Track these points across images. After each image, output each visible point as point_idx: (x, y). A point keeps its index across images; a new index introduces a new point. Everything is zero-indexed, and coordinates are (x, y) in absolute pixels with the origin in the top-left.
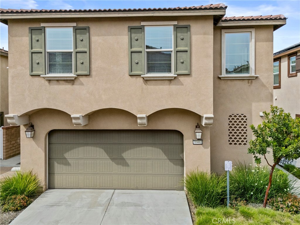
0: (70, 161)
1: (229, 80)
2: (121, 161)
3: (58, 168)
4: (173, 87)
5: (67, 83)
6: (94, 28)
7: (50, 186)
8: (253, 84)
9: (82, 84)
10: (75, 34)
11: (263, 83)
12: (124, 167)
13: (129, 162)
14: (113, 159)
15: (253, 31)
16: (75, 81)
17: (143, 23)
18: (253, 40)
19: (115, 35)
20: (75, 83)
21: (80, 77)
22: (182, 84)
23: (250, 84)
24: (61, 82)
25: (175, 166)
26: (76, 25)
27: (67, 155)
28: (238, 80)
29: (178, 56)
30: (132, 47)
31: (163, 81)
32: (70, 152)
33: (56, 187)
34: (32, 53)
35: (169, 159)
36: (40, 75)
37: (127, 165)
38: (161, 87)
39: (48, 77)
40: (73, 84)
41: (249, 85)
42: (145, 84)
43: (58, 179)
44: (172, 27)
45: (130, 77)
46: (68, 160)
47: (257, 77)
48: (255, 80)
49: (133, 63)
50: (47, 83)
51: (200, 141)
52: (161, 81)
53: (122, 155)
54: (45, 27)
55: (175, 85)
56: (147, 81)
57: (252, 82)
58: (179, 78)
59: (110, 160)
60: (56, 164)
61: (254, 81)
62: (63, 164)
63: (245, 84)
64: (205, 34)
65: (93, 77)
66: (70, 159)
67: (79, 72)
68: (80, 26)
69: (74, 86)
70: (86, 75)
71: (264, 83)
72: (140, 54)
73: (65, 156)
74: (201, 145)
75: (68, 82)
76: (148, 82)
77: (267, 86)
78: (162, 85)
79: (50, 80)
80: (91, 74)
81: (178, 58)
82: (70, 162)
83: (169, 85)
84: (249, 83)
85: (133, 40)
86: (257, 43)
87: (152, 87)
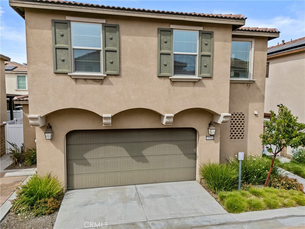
1: (232, 84)
2: (141, 158)
3: (77, 168)
4: (197, 89)
5: (95, 83)
6: (124, 27)
7: (70, 187)
8: (251, 87)
9: (111, 84)
10: (104, 31)
11: (258, 86)
12: (144, 164)
13: (148, 158)
14: (133, 157)
15: (253, 41)
16: (104, 81)
17: (172, 26)
18: (253, 49)
19: (145, 36)
20: (104, 83)
21: (109, 76)
22: (204, 86)
23: (248, 87)
24: (89, 81)
25: (189, 160)
26: (105, 22)
27: (86, 156)
28: (239, 84)
29: (202, 60)
30: (161, 49)
31: (188, 83)
32: (90, 152)
33: (75, 188)
34: (56, 48)
35: (184, 154)
36: (67, 73)
37: (146, 161)
38: (186, 88)
39: (76, 76)
40: (102, 84)
41: (248, 88)
42: (172, 85)
43: (77, 180)
44: (198, 33)
45: (158, 78)
46: (88, 160)
47: (254, 81)
48: (252, 84)
49: (162, 65)
50: (73, 82)
51: (212, 137)
53: (142, 152)
54: (70, 21)
55: (199, 87)
56: (173, 82)
57: (250, 85)
58: (202, 81)
60: (75, 165)
61: (251, 85)
62: (82, 164)
63: (244, 87)
64: (225, 41)
65: (122, 77)
66: (91, 159)
67: (109, 72)
68: (109, 23)
69: (103, 86)
70: (115, 75)
71: (259, 86)
72: (169, 56)
73: (85, 157)
74: (213, 141)
75: (97, 82)
76: (175, 84)
77: (261, 89)
78: (187, 86)
79: (76, 79)
80: (120, 73)
81: (202, 62)
82: (90, 162)
83: (194, 87)
84: (247, 86)
85: (163, 42)
86: (255, 52)
87: (178, 89)
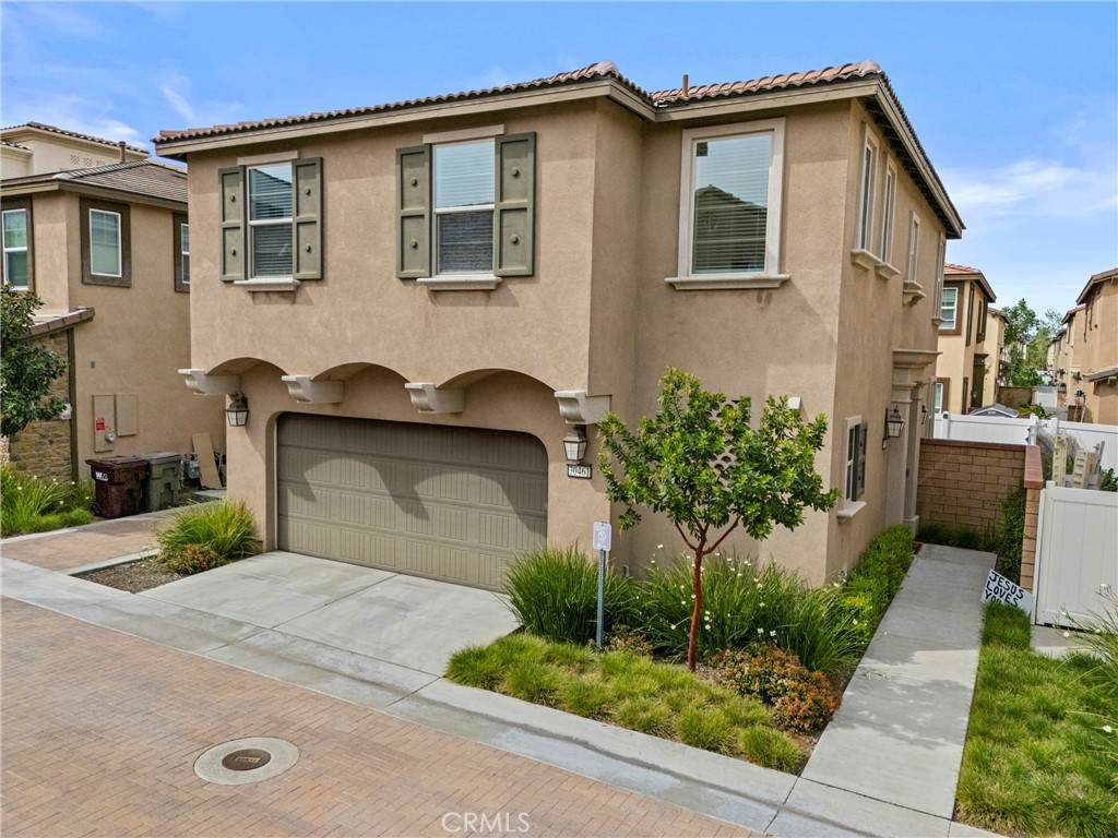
0: (314, 490)
1: (699, 293)
2: (411, 504)
3: (294, 503)
4: (495, 311)
5: (283, 300)
6: (334, 161)
7: (281, 546)
8: (773, 305)
9: (309, 302)
10: (295, 177)
11: (804, 301)
12: (420, 521)
14: (396, 497)
15: (779, 125)
16: (298, 294)
17: (427, 139)
18: (779, 158)
19: (373, 175)
20: (298, 300)
21: (307, 283)
22: (516, 304)
23: (762, 305)
24: (273, 296)
25: (531, 533)
27: (311, 476)
29: (505, 224)
30: (406, 202)
31: (471, 295)
32: (319, 466)
33: (291, 548)
34: (225, 229)
35: (518, 513)
36: (236, 281)
38: (468, 309)
39: (249, 285)
40: (294, 302)
41: (762, 309)
42: (433, 302)
43: (296, 529)
44: (491, 145)
45: (400, 283)
46: (312, 487)
47: (785, 282)
48: (780, 291)
49: (407, 247)
50: (249, 298)
51: (586, 470)
52: (466, 294)
53: (415, 488)
54: (246, 166)
55: (500, 305)
56: (437, 292)
57: (769, 299)
58: (509, 286)
59: (391, 498)
60: (290, 495)
61: (775, 295)
62: (302, 495)
63: (749, 303)
64: (573, 155)
65: (330, 283)
66: (315, 485)
67: (303, 273)
68: (306, 157)
69: (296, 306)
70: (316, 280)
71: (809, 301)
72: (420, 220)
73: (306, 478)
74: (587, 481)
75: (286, 298)
76: (441, 297)
77: (819, 312)
78: (470, 305)
79: (254, 293)
80: (326, 276)
81: (505, 230)
82: (314, 492)
83: (486, 305)
84: (760, 300)
85: (407, 185)
86: (794, 168)
87: (449, 311)
